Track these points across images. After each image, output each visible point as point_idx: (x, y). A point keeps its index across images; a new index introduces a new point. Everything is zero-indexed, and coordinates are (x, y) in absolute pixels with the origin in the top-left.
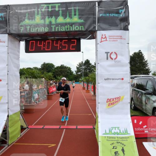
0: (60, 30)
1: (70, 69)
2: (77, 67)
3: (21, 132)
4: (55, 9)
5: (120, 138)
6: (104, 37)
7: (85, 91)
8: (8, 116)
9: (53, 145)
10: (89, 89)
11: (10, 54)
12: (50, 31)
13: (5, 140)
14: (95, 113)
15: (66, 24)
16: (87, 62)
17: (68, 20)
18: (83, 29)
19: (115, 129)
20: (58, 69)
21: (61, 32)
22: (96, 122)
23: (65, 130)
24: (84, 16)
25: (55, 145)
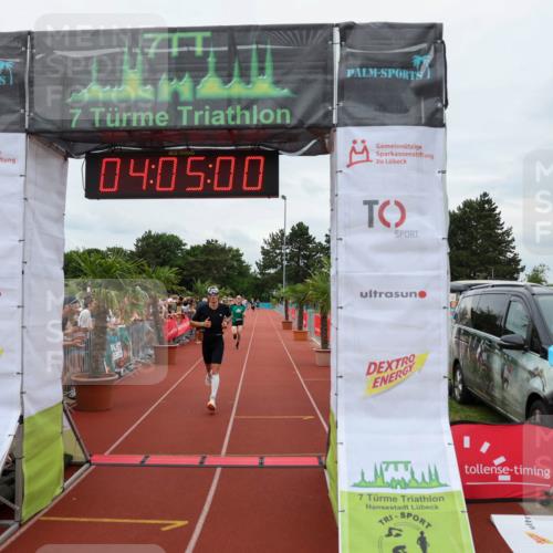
0: (207, 123)
1: (237, 255)
2: (263, 248)
3: (65, 480)
4: (191, 49)
5: (411, 498)
6: (359, 147)
7: (290, 334)
8: (21, 420)
9: (179, 523)
10: (304, 329)
11: (30, 201)
12: (173, 124)
13: (9, 504)
15: (229, 102)
16: (300, 233)
17: (237, 89)
19: (396, 469)
20: (195, 256)
21: (212, 128)
22: (328, 444)
23: (219, 470)
24: (291, 77)
25: (186, 522)
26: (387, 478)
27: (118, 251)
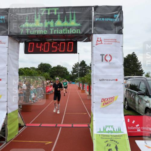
0: (58, 33)
1: (66, 69)
2: (73, 67)
3: (19, 130)
4: (53, 13)
6: (99, 40)
7: (80, 91)
8: (7, 114)
9: (50, 142)
10: (84, 89)
11: (9, 54)
12: (48, 33)
13: (4, 137)
14: (90, 112)
16: (83, 63)
17: (66, 24)
18: (80, 33)
19: (109, 128)
20: (54, 69)
21: (59, 34)
22: (91, 121)
23: (61, 128)
24: (81, 21)
25: (52, 142)
26: (107, 130)
27: (33, 68)
